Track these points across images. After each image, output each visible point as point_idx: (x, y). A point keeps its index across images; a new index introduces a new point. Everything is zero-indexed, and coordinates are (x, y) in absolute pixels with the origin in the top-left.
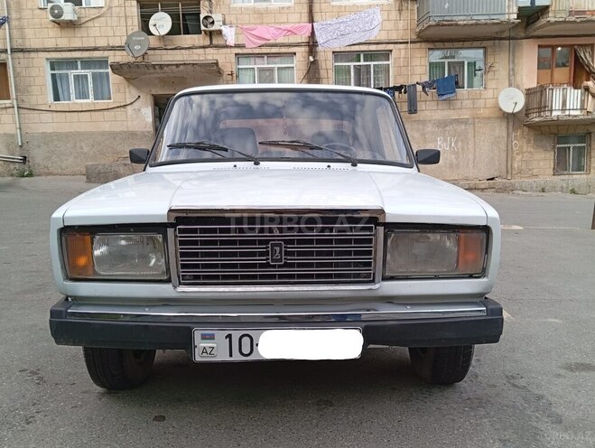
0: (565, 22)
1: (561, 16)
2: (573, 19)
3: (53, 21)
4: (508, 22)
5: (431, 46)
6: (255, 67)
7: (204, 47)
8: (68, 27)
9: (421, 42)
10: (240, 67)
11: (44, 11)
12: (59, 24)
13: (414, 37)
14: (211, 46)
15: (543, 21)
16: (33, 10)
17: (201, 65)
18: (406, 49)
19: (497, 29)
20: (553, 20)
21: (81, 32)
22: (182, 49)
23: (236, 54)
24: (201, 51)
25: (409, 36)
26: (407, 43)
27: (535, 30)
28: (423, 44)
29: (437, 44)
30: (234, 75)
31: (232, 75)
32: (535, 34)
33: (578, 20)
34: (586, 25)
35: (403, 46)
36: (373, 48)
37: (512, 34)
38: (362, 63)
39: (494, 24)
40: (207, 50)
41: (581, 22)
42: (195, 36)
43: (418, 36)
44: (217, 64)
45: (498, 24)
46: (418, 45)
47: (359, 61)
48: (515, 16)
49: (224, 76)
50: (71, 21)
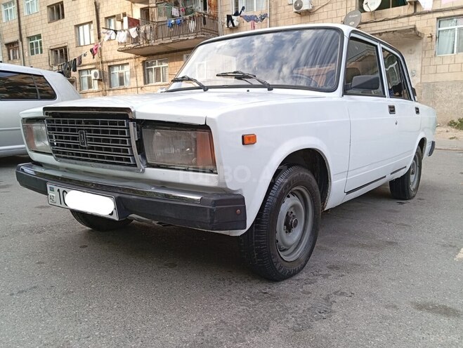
3: (296, 12)
6: (456, 27)
7: (408, 16)
8: (306, 15)
10: (440, 29)
11: (291, 6)
12: (300, 14)
14: (415, 14)
16: (284, 6)
17: (400, 32)
21: (313, 17)
22: (390, 20)
23: (438, 18)
24: (406, 19)
30: (434, 37)
31: (431, 37)
40: (411, 18)
42: (402, 8)
44: (415, 29)
49: (424, 39)
50: (307, 10)
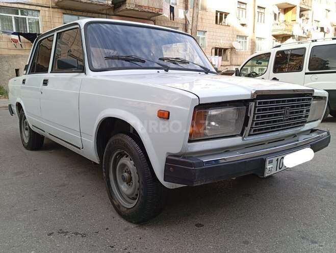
0: (134, 10)
1: (132, 7)
2: (137, 9)
4: (107, 5)
5: (64, 12)
9: (58, 8)
13: (54, 5)
15: (123, 8)
18: (49, 11)
19: (101, 8)
20: (128, 8)
25: (50, 4)
26: (49, 7)
27: (119, 12)
28: (59, 10)
29: (68, 11)
32: (119, 14)
33: (140, 10)
34: (142, 13)
35: (47, 9)
36: (27, 7)
37: (108, 12)
38: (20, 16)
39: (100, 5)
41: (141, 11)
43: (56, 5)
45: (102, 5)
46: (56, 10)
47: (18, 14)
48: (111, 3)
